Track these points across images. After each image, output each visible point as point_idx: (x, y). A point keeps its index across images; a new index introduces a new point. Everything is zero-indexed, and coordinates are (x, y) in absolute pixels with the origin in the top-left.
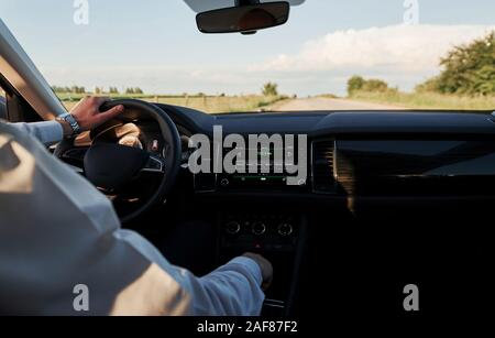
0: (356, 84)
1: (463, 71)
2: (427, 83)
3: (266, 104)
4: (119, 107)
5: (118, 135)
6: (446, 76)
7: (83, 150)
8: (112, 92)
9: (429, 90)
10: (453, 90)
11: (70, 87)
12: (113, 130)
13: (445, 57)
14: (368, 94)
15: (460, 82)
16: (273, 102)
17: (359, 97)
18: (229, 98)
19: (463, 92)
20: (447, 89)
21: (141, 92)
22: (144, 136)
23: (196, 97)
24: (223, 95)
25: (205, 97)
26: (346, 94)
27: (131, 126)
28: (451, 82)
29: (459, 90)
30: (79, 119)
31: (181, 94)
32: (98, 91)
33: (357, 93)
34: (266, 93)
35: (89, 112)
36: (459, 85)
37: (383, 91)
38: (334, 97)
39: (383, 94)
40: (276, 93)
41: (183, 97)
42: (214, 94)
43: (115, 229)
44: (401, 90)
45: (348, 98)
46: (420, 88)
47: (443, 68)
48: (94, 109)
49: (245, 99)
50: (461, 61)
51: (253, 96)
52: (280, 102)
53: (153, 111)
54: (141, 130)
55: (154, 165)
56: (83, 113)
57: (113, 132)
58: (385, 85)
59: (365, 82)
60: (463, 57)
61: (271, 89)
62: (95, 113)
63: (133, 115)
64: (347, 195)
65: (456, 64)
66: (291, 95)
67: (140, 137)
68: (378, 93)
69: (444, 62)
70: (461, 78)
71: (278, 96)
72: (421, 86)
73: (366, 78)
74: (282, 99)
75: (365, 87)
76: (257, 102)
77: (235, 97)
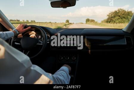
0: (88, 20)
1: (112, 18)
2: (104, 20)
3: (67, 25)
4: (30, 27)
5: (30, 34)
6: (108, 19)
7: (20, 39)
8: (27, 21)
9: (104, 22)
10: (110, 22)
11: (16, 20)
12: (28, 33)
13: (108, 14)
14: (90, 23)
15: (111, 20)
16: (68, 24)
17: (88, 24)
18: (57, 23)
19: (112, 23)
20: (108, 22)
21: (35, 21)
22: (37, 35)
23: (49, 23)
24: (56, 23)
25: (51, 23)
26: (85, 23)
27: (33, 32)
28: (109, 20)
29: (111, 22)
30: (19, 31)
31: (45, 22)
32: (23, 21)
33: (88, 22)
34: (66, 22)
35: (21, 29)
36: (111, 21)
37: (94, 22)
38: (82, 23)
39: (94, 23)
40: (69, 22)
41: (46, 23)
42: (54, 22)
43: (31, 66)
44: (98, 22)
45: (86, 24)
46: (102, 22)
47: (108, 17)
48: (23, 28)
49: (61, 24)
50: (111, 15)
51: (63, 23)
52: (70, 25)
53: (39, 28)
54: (36, 33)
55: (40, 43)
56: (20, 29)
57: (28, 34)
58: (94, 21)
59: (90, 20)
60: (112, 14)
61: (68, 21)
62: (23, 29)
63: (34, 29)
64: (89, 50)
65: (110, 16)
66: (72, 23)
67: (36, 35)
68: (93, 23)
69: (108, 15)
70: (111, 19)
71: (69, 23)
72: (102, 21)
73: (90, 19)
74: (70, 24)
75: (90, 21)
76: (64, 25)
77: (59, 23)
